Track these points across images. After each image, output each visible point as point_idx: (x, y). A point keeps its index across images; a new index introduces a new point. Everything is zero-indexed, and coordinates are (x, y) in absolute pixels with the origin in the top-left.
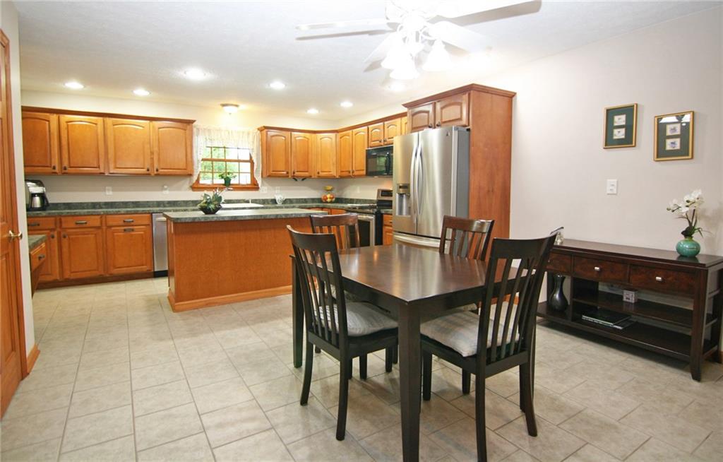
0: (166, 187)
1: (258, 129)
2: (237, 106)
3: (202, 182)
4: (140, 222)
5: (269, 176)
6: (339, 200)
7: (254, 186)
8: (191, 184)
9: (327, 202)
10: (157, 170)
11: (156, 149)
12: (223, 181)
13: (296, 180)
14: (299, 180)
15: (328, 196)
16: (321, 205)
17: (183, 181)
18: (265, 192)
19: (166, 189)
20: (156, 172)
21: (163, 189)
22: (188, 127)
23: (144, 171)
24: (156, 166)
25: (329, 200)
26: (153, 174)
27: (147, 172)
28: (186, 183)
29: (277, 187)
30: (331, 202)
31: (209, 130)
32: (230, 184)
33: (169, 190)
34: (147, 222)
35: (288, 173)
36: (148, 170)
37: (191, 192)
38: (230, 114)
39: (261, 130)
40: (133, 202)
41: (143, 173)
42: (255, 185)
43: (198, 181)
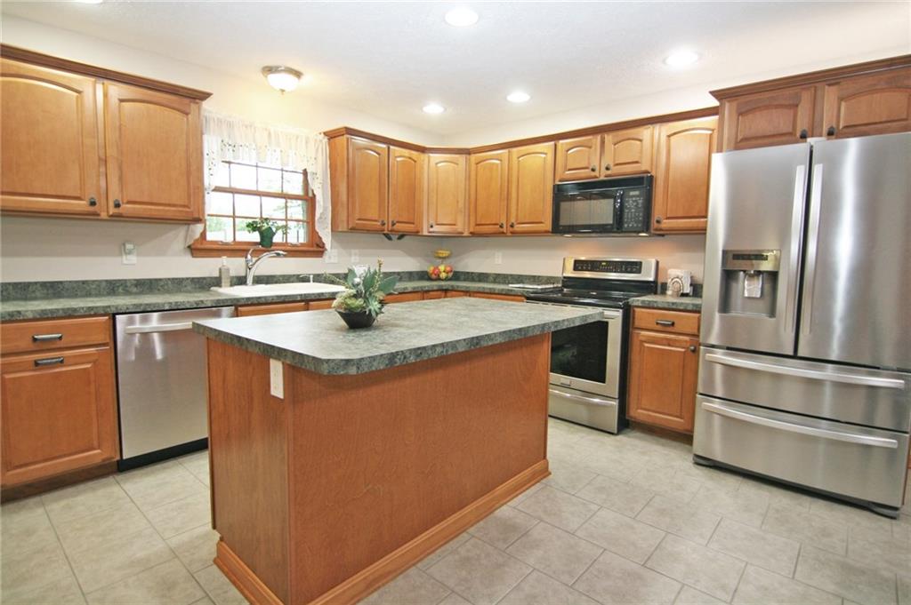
0: (129, 246)
1: (325, 133)
2: (298, 74)
3: (210, 236)
4: (80, 339)
5: (353, 230)
6: (457, 276)
7: (315, 248)
8: (190, 242)
9: (439, 279)
10: (117, 205)
11: (112, 152)
12: (255, 237)
13: (390, 239)
14: (395, 237)
15: (442, 268)
16: (426, 284)
17: (171, 234)
18: (334, 259)
19: (130, 253)
20: (112, 210)
21: (122, 251)
22: (193, 105)
23: (82, 205)
24: (115, 194)
25: (443, 275)
26: (104, 215)
27: (92, 209)
28: (179, 238)
29: (353, 251)
30: (447, 279)
31: (230, 125)
32: (271, 244)
33: (139, 255)
34: (104, 337)
35: (384, 224)
36: (93, 204)
37: (188, 259)
38: (283, 91)
39: (332, 136)
40: (44, 285)
41: (78, 209)
42: (318, 245)
43: (203, 235)
